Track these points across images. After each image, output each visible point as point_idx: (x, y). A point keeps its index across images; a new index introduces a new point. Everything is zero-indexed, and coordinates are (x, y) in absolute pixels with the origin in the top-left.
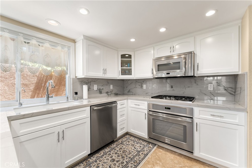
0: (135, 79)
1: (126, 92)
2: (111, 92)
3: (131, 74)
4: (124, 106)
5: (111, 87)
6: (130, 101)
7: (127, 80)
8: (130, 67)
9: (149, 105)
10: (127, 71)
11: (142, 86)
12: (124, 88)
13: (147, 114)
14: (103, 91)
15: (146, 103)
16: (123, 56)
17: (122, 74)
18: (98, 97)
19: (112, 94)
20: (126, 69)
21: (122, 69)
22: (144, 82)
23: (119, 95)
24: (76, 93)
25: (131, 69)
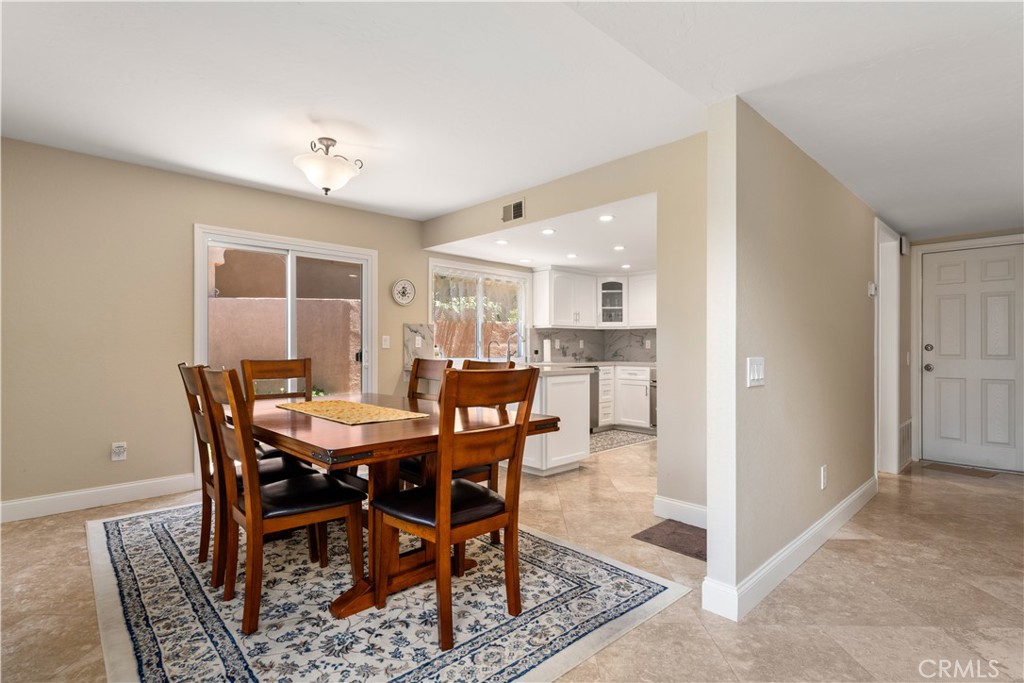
0: (629, 328)
1: (609, 355)
2: (581, 353)
3: (621, 320)
4: (610, 376)
5: (581, 344)
6: (619, 368)
7: (611, 331)
8: (619, 305)
9: (653, 373)
10: (613, 314)
11: (642, 343)
12: (604, 347)
13: (649, 387)
14: (568, 352)
15: (648, 370)
16: (606, 286)
17: (604, 321)
18: (562, 361)
19: (582, 357)
20: (611, 310)
21: (604, 310)
22: (646, 334)
23: (596, 361)
24: (536, 352)
25: (621, 310)
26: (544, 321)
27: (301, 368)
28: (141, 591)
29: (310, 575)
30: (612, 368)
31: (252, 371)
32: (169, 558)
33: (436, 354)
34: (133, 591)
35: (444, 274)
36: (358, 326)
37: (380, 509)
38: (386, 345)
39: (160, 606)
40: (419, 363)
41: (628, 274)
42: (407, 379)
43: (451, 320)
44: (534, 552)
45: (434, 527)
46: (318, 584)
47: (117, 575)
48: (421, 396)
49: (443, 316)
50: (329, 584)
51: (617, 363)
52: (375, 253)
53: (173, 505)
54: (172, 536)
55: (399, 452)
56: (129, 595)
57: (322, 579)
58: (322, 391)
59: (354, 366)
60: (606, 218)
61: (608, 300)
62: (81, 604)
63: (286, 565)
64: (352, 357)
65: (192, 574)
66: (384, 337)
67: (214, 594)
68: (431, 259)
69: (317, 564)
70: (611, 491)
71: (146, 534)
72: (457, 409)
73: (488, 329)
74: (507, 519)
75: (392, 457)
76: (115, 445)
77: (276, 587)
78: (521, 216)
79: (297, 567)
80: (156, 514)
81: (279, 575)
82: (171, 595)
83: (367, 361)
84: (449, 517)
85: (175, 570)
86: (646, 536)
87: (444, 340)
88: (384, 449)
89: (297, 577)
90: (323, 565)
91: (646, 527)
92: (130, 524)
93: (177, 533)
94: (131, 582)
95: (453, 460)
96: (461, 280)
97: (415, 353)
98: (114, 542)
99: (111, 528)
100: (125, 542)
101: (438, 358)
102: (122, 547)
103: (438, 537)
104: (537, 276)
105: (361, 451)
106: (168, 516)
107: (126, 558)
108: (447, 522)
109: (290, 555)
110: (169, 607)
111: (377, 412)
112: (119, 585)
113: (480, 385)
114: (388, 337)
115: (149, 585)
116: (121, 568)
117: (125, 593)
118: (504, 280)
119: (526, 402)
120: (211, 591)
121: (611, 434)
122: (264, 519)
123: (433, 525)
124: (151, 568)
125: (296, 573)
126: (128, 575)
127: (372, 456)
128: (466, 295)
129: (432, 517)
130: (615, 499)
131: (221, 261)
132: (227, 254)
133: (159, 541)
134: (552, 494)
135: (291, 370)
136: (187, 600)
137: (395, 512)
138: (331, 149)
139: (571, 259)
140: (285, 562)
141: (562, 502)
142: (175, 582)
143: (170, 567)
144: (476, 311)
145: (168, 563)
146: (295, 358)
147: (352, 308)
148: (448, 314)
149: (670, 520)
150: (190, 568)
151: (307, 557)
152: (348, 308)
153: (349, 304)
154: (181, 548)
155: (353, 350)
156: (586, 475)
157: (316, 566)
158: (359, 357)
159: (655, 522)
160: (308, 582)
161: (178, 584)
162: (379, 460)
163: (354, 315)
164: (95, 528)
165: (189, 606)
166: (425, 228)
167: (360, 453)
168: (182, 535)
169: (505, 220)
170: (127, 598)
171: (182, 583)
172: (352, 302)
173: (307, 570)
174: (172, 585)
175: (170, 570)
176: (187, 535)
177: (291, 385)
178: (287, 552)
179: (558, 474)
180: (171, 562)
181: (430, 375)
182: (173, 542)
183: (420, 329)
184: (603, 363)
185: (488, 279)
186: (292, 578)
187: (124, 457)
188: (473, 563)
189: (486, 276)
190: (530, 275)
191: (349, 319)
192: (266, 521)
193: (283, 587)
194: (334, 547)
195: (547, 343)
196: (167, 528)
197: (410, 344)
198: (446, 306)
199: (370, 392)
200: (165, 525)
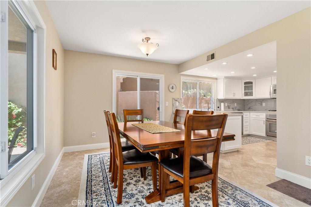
0: (255, 98)
1: (247, 108)
2: (235, 108)
3: (252, 96)
4: (248, 116)
5: (236, 104)
7: (247, 99)
8: (251, 90)
9: (266, 115)
10: (249, 93)
11: (261, 104)
12: (244, 106)
13: (265, 121)
14: (230, 107)
15: (265, 114)
16: (245, 83)
17: (245, 96)
18: (228, 111)
19: (236, 109)
20: (248, 92)
21: (245, 92)
22: (263, 101)
23: (242, 110)
24: (218, 107)
25: (252, 92)
26: (221, 96)
27: (141, 112)
28: (92, 180)
29: (141, 183)
30: (249, 113)
31: (126, 113)
32: (102, 169)
33: (183, 108)
34: (90, 180)
35: (186, 81)
36: (159, 99)
37: (162, 166)
38: (167, 105)
39: (96, 187)
40: (177, 111)
41: (255, 78)
42: (173, 116)
43: (188, 96)
44: (222, 187)
45: (183, 178)
46: (142, 187)
47: (88, 174)
48: (178, 122)
49: (185, 95)
50: (146, 188)
51: (251, 111)
52: (163, 76)
53: (106, 152)
54: (104, 162)
55: (169, 147)
56: (89, 181)
57: (144, 185)
58: (148, 119)
59: (158, 111)
60: (250, 55)
61: (247, 88)
62: (77, 182)
63: (133, 177)
64: (157, 109)
65: (107, 176)
66: (166, 102)
67: (111, 185)
68: (181, 77)
69: (143, 179)
70: (252, 162)
71: (98, 160)
72: (192, 131)
73: (201, 100)
74: (213, 177)
75: (166, 149)
76: (93, 133)
77: (129, 186)
78: (214, 58)
79: (136, 179)
80: (101, 154)
81: (131, 181)
82: (100, 183)
83: (161, 110)
84: (189, 174)
85: (103, 174)
86: (274, 186)
87: (186, 103)
88: (163, 145)
89: (136, 183)
90: (145, 179)
91: (272, 181)
92: (95, 156)
93: (105, 161)
94: (91, 176)
95: (190, 152)
96: (191, 83)
97: (176, 107)
98: (90, 162)
99: (90, 157)
100: (92, 162)
101: (184, 109)
102: (91, 164)
103: (184, 182)
104: (219, 81)
105: (154, 146)
106: (104, 155)
107: (91, 168)
108: (188, 176)
109: (135, 174)
110: (98, 188)
111: (162, 128)
112: (88, 177)
113: (202, 121)
114: (168, 102)
115: (95, 178)
116: (89, 171)
117: (88, 180)
118: (206, 83)
119: (222, 129)
120: (111, 184)
121: (249, 138)
122: (124, 164)
123: (182, 176)
124: (97, 172)
125: (136, 181)
126: (90, 174)
127: (158, 148)
128: (193, 88)
129: (182, 173)
130: (255, 166)
131: (122, 81)
132: (124, 79)
133: (101, 163)
134: (227, 161)
135: (137, 113)
136: (103, 186)
137: (168, 168)
138: (149, 41)
139: (233, 73)
140: (133, 176)
141: (232, 165)
142: (101, 178)
143: (101, 173)
144: (197, 93)
145: (101, 171)
146: (140, 109)
147: (157, 93)
148: (187, 95)
149: (284, 180)
150: (106, 174)
151: (140, 175)
152: (156, 93)
153: (156, 92)
154: (105, 166)
155: (157, 107)
156: (240, 154)
157: (142, 179)
158: (159, 109)
159: (277, 180)
160: (139, 186)
161: (102, 179)
162: (161, 149)
163: (157, 96)
164: (86, 156)
165: (104, 188)
166: (180, 66)
167: (154, 147)
168: (106, 162)
169: (207, 60)
170: (88, 182)
171: (103, 179)
172: (157, 92)
173: (140, 181)
174: (100, 180)
175: (101, 174)
176: (108, 162)
177: (139, 117)
178: (134, 172)
179: (228, 153)
180: (102, 171)
181: (181, 115)
182: (104, 164)
183: (178, 100)
184: (245, 111)
185: (200, 83)
186: (134, 183)
187: (95, 136)
188: (198, 188)
189: (200, 81)
190: (216, 80)
191: (156, 97)
192: (124, 165)
193: (132, 186)
194: (149, 172)
195: (222, 104)
196: (103, 159)
197: (174, 105)
198: (186, 92)
199: (162, 120)
200: (103, 158)
